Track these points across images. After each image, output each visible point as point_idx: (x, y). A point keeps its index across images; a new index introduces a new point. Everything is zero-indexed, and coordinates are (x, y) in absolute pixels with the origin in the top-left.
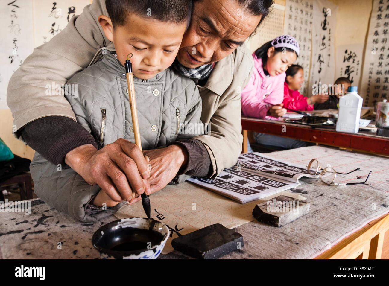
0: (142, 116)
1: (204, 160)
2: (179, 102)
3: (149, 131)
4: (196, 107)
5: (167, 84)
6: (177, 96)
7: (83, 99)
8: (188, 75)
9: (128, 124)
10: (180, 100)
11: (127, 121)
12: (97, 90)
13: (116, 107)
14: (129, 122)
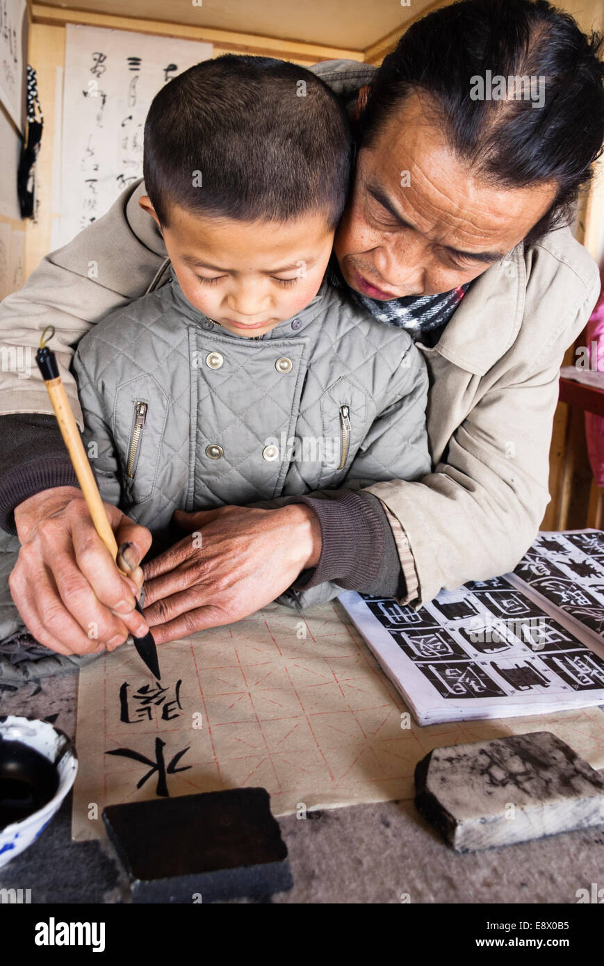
0: (238, 422)
1: (377, 560)
2: (349, 389)
3: (255, 459)
4: (406, 402)
5: (320, 342)
6: (347, 372)
7: (99, 378)
8: (383, 317)
9: (201, 438)
10: (355, 382)
11: (201, 433)
12: (135, 357)
13: (176, 399)
14: (205, 435)
